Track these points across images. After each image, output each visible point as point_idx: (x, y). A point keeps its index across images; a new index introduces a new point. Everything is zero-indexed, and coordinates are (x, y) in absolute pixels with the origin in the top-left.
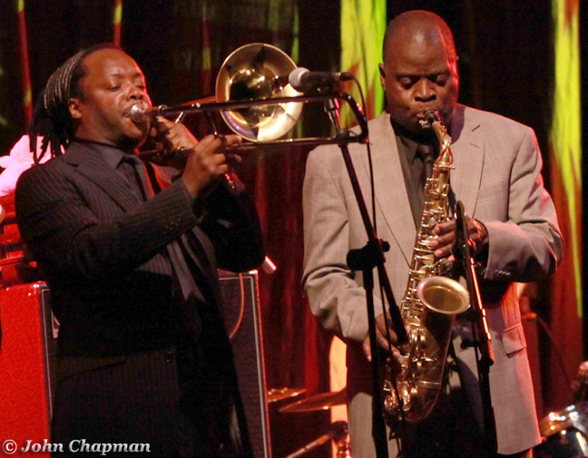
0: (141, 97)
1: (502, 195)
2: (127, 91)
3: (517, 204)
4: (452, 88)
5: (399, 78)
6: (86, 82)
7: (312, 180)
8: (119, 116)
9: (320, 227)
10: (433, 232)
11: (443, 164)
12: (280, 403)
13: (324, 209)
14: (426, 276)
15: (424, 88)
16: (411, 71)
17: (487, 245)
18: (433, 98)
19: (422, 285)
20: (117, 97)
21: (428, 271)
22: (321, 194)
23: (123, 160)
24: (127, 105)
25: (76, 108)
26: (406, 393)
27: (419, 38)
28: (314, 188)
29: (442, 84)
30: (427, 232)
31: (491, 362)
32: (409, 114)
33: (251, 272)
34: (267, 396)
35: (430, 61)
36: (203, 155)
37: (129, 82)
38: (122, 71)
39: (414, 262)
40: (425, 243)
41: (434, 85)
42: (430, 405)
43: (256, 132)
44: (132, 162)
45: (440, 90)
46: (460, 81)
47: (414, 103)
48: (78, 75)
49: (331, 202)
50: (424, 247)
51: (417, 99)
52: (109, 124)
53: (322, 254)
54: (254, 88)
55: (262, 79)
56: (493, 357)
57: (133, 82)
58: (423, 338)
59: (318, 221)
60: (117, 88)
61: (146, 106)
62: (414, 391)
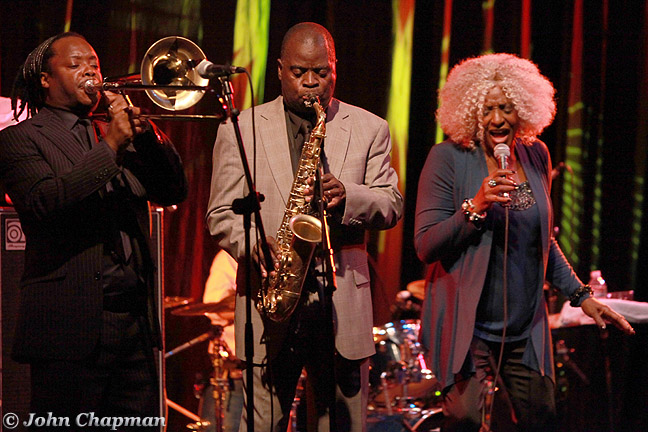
0: (94, 75)
1: (361, 167)
2: (83, 69)
3: (371, 174)
4: (331, 81)
5: (292, 68)
6: (53, 60)
7: (221, 142)
8: (76, 88)
9: (224, 177)
10: (306, 182)
11: (318, 132)
12: (174, 308)
13: (227, 165)
14: (297, 214)
15: (310, 79)
16: (302, 64)
17: (345, 199)
18: (317, 85)
19: (293, 220)
20: (76, 73)
21: (299, 210)
22: (227, 154)
23: (78, 122)
24: (83, 79)
25: (45, 80)
26: (274, 299)
27: (309, 42)
28: (222, 149)
29: (323, 76)
30: (302, 182)
31: (335, 289)
32: (296, 97)
33: (158, 210)
34: (164, 303)
35: (317, 58)
36: (120, 121)
37: (85, 63)
38: (81, 54)
39: (289, 204)
40: (300, 190)
41: (318, 76)
42: (290, 310)
43: (173, 102)
44: (85, 124)
45: (322, 81)
46: (337, 77)
47: (301, 88)
48: (48, 55)
49: (232, 160)
50: (298, 193)
51: (305, 86)
52: (68, 93)
53: (222, 198)
54: (173, 69)
55: (179, 62)
56: (336, 285)
57: (89, 63)
58: (290, 259)
59: (222, 173)
60: (76, 66)
61: (97, 82)
62: (280, 298)
